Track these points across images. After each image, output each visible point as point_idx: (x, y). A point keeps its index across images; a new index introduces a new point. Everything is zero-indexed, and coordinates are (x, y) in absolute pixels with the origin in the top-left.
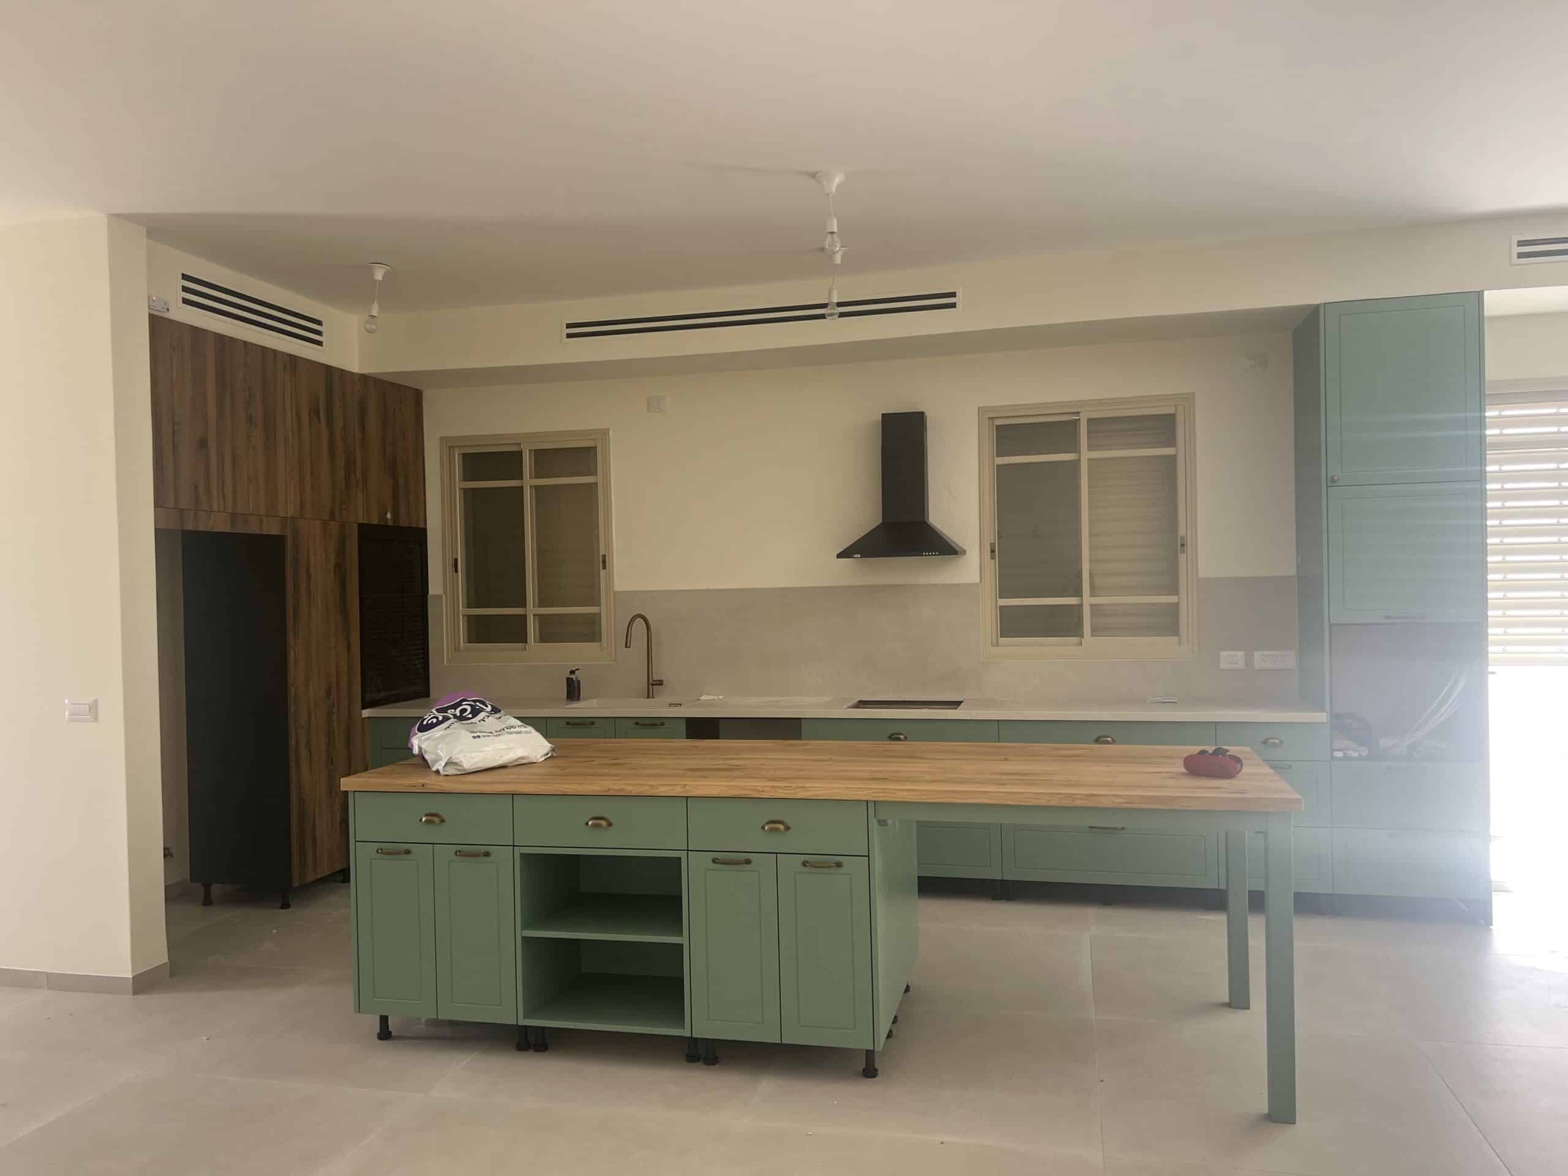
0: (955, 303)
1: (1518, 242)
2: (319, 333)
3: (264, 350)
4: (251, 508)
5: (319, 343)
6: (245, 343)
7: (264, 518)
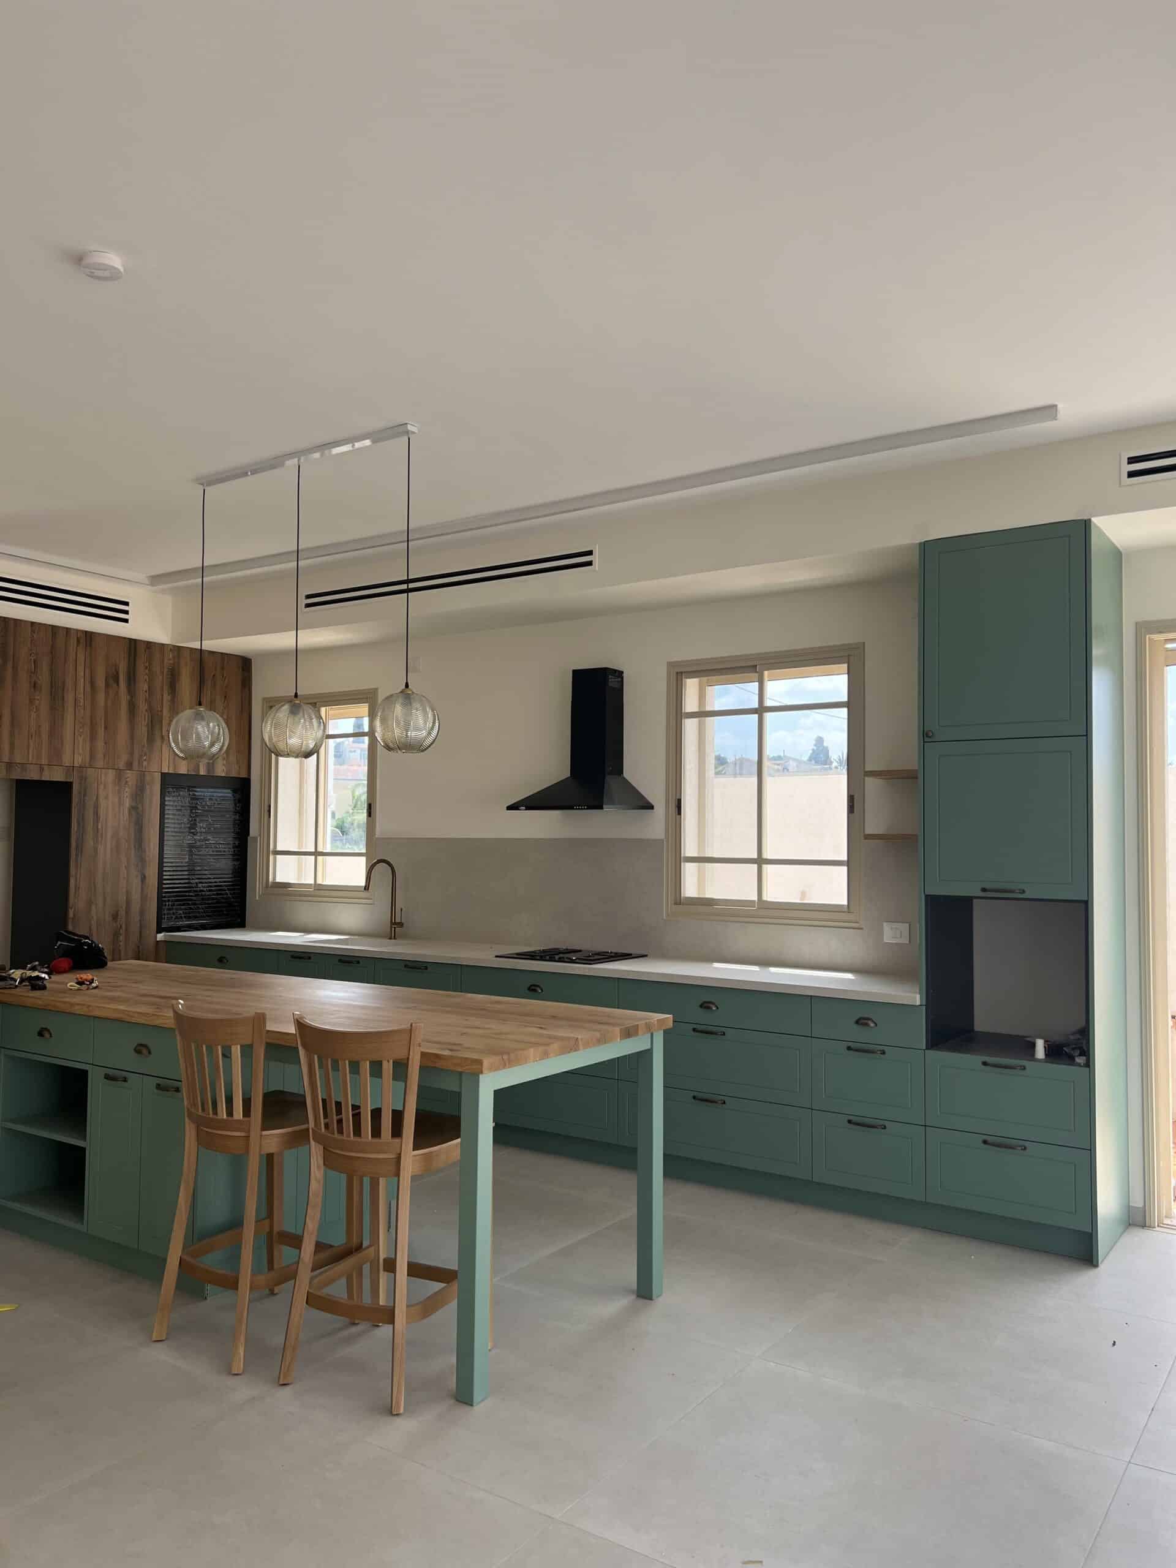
0: (592, 561)
1: (1129, 458)
2: (126, 612)
3: (54, 629)
4: (30, 759)
5: (126, 621)
6: (33, 623)
7: (46, 767)
